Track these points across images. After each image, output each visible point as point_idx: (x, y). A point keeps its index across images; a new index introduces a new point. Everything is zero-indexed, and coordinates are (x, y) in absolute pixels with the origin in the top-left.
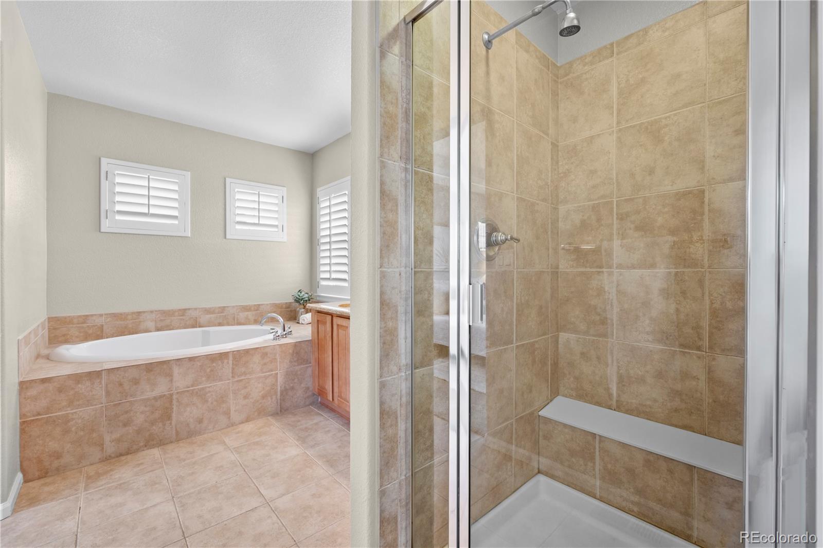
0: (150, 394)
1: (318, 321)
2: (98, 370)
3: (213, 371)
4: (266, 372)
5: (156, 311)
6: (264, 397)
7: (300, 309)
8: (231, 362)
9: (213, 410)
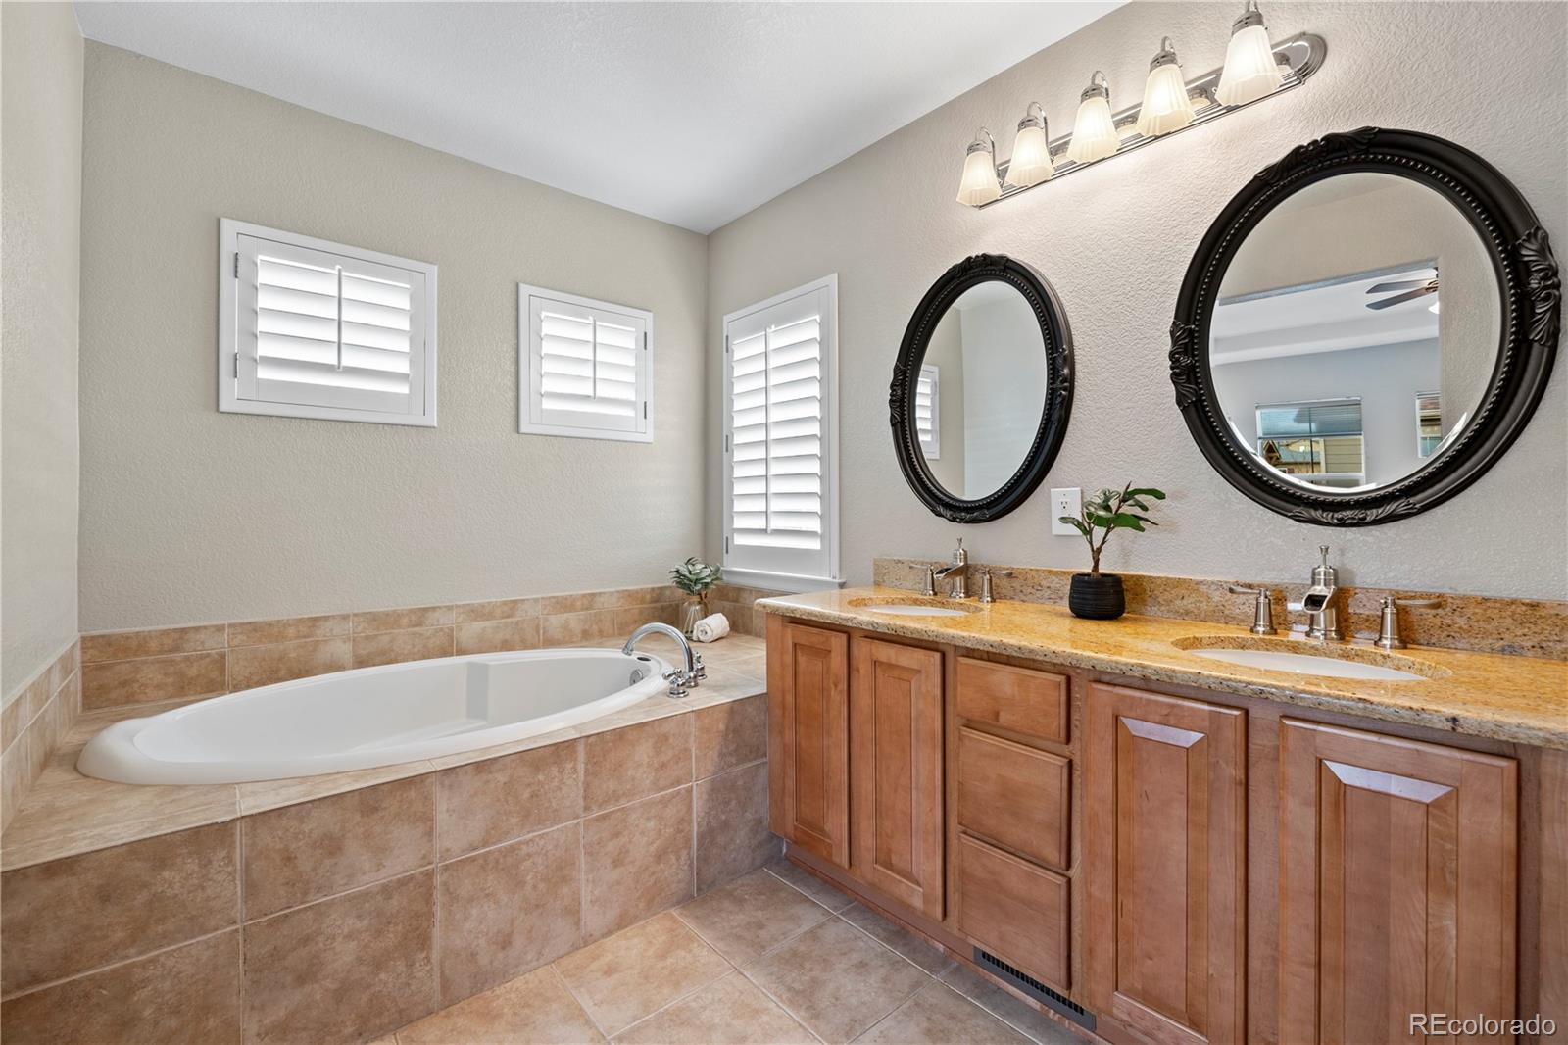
0: (370, 880)
1: (795, 645)
2: (219, 820)
3: (537, 796)
4: (663, 789)
5: (355, 615)
6: (659, 857)
7: (690, 604)
8: (581, 767)
9: (537, 906)
